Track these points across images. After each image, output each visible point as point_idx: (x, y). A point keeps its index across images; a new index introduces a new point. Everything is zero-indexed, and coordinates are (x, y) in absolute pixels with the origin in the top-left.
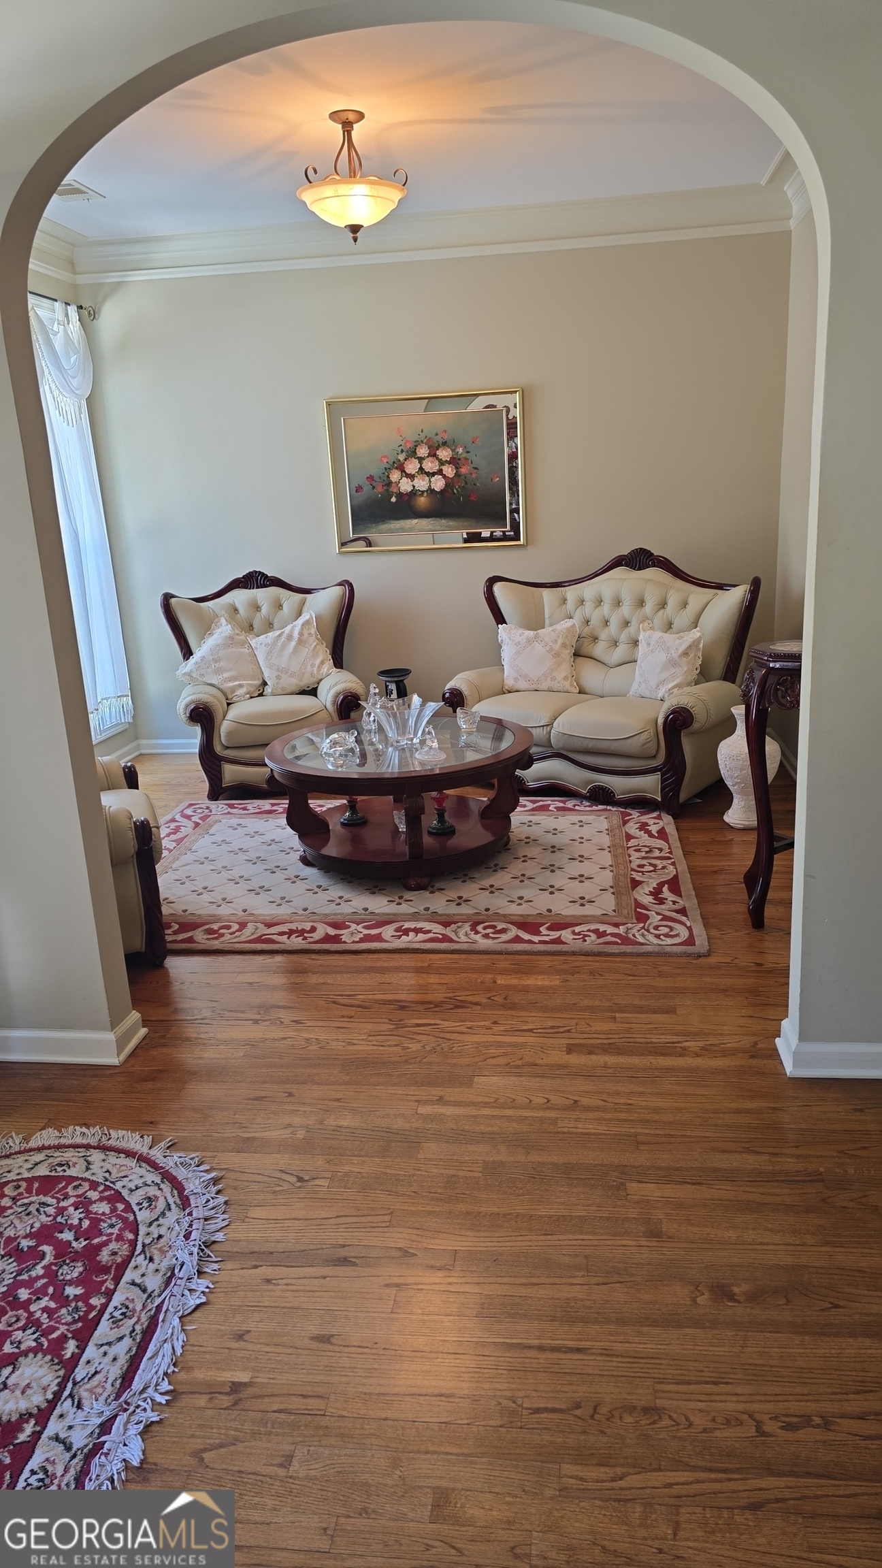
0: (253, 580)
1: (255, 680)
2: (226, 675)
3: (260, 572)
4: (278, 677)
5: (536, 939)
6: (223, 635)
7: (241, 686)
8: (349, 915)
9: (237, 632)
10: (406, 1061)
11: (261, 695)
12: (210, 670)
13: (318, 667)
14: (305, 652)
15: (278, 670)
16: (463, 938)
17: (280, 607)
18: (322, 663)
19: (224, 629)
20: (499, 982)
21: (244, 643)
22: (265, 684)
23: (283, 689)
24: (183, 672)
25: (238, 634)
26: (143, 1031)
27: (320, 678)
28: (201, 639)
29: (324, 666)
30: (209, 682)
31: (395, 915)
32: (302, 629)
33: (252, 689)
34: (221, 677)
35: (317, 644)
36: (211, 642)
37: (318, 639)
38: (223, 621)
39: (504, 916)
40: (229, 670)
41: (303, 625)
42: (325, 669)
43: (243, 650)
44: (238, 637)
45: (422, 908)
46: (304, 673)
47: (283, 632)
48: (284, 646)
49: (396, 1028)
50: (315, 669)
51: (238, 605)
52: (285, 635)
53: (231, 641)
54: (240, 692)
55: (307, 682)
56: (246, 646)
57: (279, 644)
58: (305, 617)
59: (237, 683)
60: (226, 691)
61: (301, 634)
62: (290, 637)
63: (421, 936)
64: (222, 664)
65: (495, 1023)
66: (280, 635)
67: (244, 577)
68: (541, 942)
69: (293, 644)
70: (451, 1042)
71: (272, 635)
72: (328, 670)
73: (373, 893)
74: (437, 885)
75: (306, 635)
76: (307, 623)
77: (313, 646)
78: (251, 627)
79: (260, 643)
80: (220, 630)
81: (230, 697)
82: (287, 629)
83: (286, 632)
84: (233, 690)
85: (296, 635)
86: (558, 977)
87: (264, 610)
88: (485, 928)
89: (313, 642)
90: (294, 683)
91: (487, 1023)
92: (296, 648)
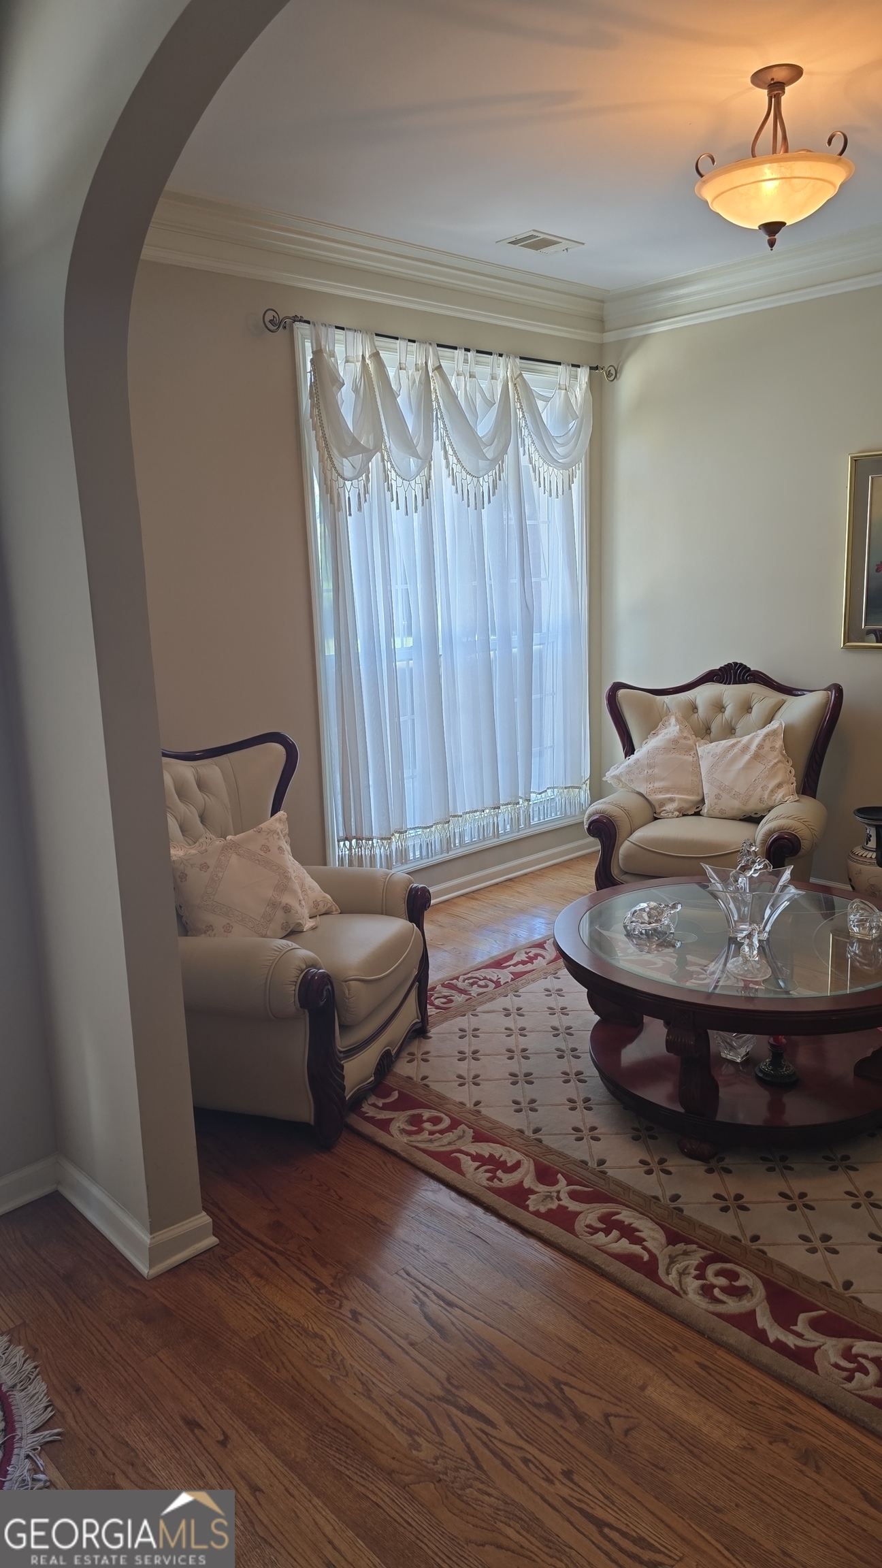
0: (733, 674)
1: (692, 795)
2: (658, 785)
3: (741, 664)
4: (718, 797)
5: (775, 1333)
6: (667, 737)
7: (672, 800)
8: (575, 1162)
9: (685, 735)
10: (391, 1473)
11: (698, 814)
12: (640, 776)
13: (772, 791)
14: (760, 769)
15: (720, 787)
16: (672, 1279)
17: (749, 709)
18: (779, 786)
19: (671, 729)
20: (650, 1391)
21: (690, 749)
22: (703, 801)
23: (721, 811)
24: (612, 774)
25: (685, 738)
26: (212, 1240)
27: (771, 804)
28: (645, 738)
29: (780, 791)
30: (638, 790)
31: (627, 1189)
32: (764, 740)
33: (685, 805)
34: (651, 786)
35: (778, 762)
36: (654, 742)
37: (783, 755)
38: (673, 720)
39: (770, 1262)
40: (663, 779)
41: (767, 735)
42: (779, 795)
43: (686, 757)
44: (684, 741)
45: (669, 1193)
46: (751, 796)
47: (739, 742)
48: (734, 760)
49: (441, 1399)
50: (767, 793)
51: (699, 703)
52: (740, 746)
53: (674, 745)
54: (670, 807)
55: (752, 806)
56: (692, 753)
57: (729, 756)
58: (774, 725)
59: (668, 796)
60: (654, 803)
61: (760, 746)
62: (746, 748)
63: (624, 1246)
64: (656, 771)
65: (568, 1474)
66: (734, 745)
67: (721, 669)
68: (780, 1347)
69: (747, 757)
70: (478, 1473)
71: (725, 743)
72: (784, 797)
73: (636, 1139)
74: (728, 1162)
75: (767, 748)
76: (774, 733)
77: (772, 764)
78: (708, 730)
79: (708, 751)
80: (665, 731)
81: (658, 811)
82: (746, 738)
83: (743, 742)
84: (662, 803)
85: (753, 747)
86: (744, 1432)
87: (729, 712)
88: (718, 1274)
89: (774, 758)
90: (734, 805)
91: (557, 1467)
92: (749, 762)
